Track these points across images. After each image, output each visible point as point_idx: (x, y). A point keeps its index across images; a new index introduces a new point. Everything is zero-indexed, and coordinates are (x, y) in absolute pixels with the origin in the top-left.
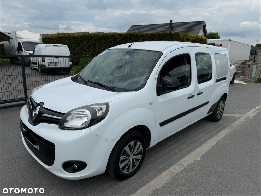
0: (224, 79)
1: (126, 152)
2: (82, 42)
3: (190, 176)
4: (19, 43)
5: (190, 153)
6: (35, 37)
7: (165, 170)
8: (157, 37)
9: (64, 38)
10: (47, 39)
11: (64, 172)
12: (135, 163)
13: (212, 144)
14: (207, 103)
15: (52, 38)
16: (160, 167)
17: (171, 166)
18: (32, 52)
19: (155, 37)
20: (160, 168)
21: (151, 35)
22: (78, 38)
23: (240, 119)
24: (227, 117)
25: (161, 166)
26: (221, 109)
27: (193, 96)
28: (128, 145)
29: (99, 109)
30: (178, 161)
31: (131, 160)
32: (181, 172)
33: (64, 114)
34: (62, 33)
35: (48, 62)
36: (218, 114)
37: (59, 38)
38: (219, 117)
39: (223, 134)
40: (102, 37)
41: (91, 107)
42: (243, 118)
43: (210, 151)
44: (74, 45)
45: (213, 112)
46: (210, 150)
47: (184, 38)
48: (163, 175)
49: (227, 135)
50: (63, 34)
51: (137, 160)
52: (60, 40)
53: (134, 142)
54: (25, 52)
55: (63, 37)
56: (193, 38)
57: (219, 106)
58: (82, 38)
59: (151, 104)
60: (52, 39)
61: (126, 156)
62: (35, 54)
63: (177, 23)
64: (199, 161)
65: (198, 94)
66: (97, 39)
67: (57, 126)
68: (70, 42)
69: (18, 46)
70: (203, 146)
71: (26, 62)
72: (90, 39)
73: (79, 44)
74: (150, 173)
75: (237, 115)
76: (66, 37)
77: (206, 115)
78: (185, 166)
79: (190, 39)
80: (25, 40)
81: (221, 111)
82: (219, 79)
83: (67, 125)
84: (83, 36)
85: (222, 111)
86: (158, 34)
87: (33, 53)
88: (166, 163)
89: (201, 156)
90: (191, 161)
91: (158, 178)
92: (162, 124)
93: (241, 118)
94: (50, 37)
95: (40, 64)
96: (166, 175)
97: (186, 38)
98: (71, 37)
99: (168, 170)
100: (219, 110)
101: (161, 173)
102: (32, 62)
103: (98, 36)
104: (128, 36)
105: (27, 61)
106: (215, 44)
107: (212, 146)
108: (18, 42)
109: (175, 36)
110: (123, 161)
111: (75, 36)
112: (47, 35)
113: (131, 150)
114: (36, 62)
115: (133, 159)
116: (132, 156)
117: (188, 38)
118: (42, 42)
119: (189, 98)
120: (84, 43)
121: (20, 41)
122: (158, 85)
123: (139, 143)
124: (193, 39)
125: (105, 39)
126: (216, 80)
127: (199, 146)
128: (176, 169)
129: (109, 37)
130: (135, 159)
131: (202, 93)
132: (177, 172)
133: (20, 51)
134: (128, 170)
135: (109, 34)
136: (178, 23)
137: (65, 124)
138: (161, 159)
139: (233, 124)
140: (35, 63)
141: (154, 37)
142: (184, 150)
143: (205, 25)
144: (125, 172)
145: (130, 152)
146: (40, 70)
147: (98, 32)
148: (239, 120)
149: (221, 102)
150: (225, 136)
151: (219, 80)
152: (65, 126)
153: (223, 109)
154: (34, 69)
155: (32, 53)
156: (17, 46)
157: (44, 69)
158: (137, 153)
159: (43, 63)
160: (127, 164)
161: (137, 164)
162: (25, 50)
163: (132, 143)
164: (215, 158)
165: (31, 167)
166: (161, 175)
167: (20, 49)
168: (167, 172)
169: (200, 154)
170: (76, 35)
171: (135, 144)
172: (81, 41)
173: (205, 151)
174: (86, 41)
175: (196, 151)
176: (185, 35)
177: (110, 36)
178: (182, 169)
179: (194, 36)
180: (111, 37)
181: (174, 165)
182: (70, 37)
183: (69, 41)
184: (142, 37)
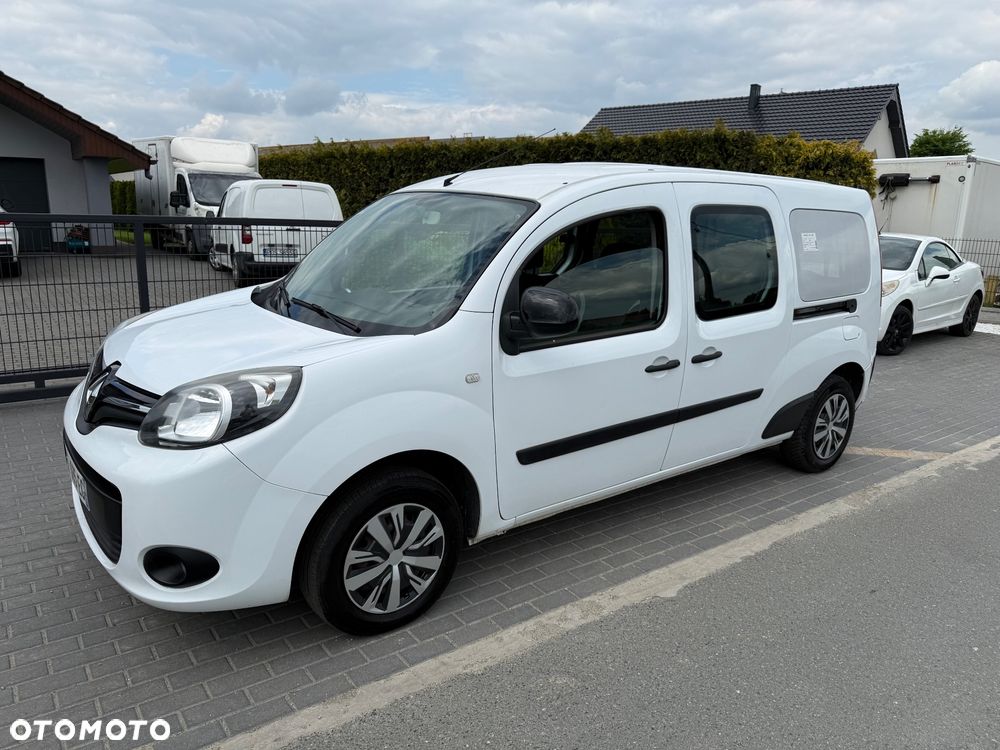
0: (848, 306)
1: (373, 539)
2: (395, 173)
3: (607, 643)
4: (180, 178)
5: (648, 571)
6: (236, 156)
7: (527, 619)
8: (669, 149)
9: (335, 158)
10: (276, 165)
11: (146, 582)
12: (412, 582)
13: (753, 549)
14: (755, 395)
15: (295, 160)
16: (515, 607)
17: (556, 606)
18: (215, 210)
19: (659, 150)
20: (512, 612)
21: (645, 141)
22: (382, 158)
23: (923, 468)
24: (868, 459)
25: (520, 605)
26: (836, 424)
27: (674, 364)
28: (380, 517)
29: (267, 385)
30: (589, 594)
31: (396, 568)
32: (583, 629)
33: (157, 397)
34: (329, 141)
35: (264, 245)
36: (820, 441)
37: (319, 160)
38: (823, 453)
39: (817, 517)
40: (463, 153)
41: (243, 378)
42: (934, 466)
43: (732, 571)
44: (367, 185)
45: (793, 435)
46: (734, 567)
47: (774, 153)
48: (514, 630)
49: (832, 522)
50: (333, 144)
51: (422, 572)
52: (323, 166)
53: (405, 508)
54: (197, 209)
55: (331, 156)
56: (811, 155)
57: (825, 411)
58: (395, 159)
59: (472, 380)
60: (296, 163)
61: (370, 554)
62: (224, 216)
63: (779, 96)
64: (671, 600)
65: (697, 360)
66: (448, 163)
67: (134, 433)
68: (356, 174)
69: (175, 189)
70: (712, 551)
71: (198, 245)
72: (424, 163)
73: (387, 181)
74: (467, 622)
75: (915, 455)
76: (343, 155)
77: (753, 441)
78: (605, 612)
79: (798, 158)
80: (201, 166)
81: (833, 431)
82: (816, 307)
83: (165, 433)
84: (400, 149)
85: (842, 432)
86: (673, 137)
87: (220, 212)
88: (542, 597)
89: (685, 583)
90: (637, 598)
91: (491, 639)
92: (528, 457)
93: (928, 465)
94: (288, 157)
95: (237, 250)
96: (522, 633)
97: (780, 153)
98: (358, 157)
99: (537, 620)
100: (823, 428)
101: (505, 627)
102: (215, 242)
103: (450, 152)
104: (559, 148)
105: (204, 239)
106: (908, 175)
107: (749, 553)
108: (177, 173)
109: (740, 145)
110: (357, 569)
111: (374, 153)
112: (281, 147)
113: (391, 534)
114: (223, 242)
115: (402, 566)
116: (396, 557)
117: (788, 152)
118: (258, 175)
119: (650, 370)
120: (403, 175)
121: (184, 169)
122: (507, 317)
123: (426, 514)
124: (808, 157)
125: (474, 161)
126: (796, 311)
127: (697, 552)
128: (570, 617)
129: (491, 153)
130: (413, 568)
131: (718, 355)
132: (571, 626)
133: (181, 206)
134: (383, 601)
135: (493, 141)
136: (783, 96)
137: (160, 428)
138: (531, 584)
139: (882, 484)
140: (222, 248)
141: (654, 151)
142: (632, 560)
143: (895, 99)
144: (370, 606)
145: (389, 541)
146: (235, 272)
147: (470, 136)
148: (914, 473)
149: (836, 397)
150: (820, 526)
151: (814, 310)
152: (161, 435)
153: (848, 424)
154: (224, 269)
155: (216, 214)
156: (172, 187)
157: (249, 268)
158: (417, 546)
159: (246, 248)
160: (377, 581)
161: (423, 586)
162: (196, 201)
163: (397, 511)
164: (738, 594)
165: (91, 572)
166: (506, 631)
167: (180, 197)
168: (530, 624)
169: (685, 579)
170: (376, 147)
171: (411, 515)
172: (392, 170)
173: (713, 570)
174: (409, 171)
175: (673, 566)
176: (780, 143)
177: (493, 149)
178: (591, 618)
179: (817, 146)
180: (496, 154)
181: (568, 606)
182: (356, 154)
183: (353, 171)
184: (611, 150)
